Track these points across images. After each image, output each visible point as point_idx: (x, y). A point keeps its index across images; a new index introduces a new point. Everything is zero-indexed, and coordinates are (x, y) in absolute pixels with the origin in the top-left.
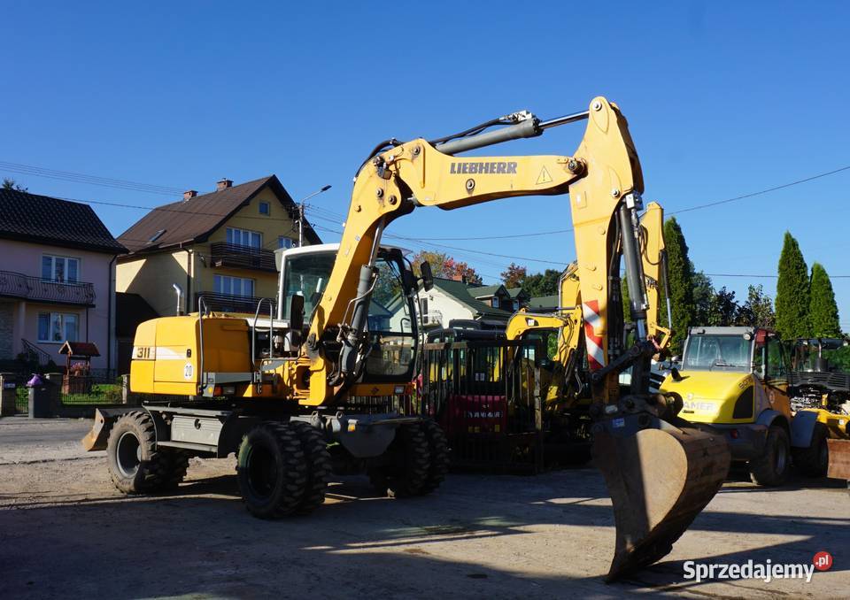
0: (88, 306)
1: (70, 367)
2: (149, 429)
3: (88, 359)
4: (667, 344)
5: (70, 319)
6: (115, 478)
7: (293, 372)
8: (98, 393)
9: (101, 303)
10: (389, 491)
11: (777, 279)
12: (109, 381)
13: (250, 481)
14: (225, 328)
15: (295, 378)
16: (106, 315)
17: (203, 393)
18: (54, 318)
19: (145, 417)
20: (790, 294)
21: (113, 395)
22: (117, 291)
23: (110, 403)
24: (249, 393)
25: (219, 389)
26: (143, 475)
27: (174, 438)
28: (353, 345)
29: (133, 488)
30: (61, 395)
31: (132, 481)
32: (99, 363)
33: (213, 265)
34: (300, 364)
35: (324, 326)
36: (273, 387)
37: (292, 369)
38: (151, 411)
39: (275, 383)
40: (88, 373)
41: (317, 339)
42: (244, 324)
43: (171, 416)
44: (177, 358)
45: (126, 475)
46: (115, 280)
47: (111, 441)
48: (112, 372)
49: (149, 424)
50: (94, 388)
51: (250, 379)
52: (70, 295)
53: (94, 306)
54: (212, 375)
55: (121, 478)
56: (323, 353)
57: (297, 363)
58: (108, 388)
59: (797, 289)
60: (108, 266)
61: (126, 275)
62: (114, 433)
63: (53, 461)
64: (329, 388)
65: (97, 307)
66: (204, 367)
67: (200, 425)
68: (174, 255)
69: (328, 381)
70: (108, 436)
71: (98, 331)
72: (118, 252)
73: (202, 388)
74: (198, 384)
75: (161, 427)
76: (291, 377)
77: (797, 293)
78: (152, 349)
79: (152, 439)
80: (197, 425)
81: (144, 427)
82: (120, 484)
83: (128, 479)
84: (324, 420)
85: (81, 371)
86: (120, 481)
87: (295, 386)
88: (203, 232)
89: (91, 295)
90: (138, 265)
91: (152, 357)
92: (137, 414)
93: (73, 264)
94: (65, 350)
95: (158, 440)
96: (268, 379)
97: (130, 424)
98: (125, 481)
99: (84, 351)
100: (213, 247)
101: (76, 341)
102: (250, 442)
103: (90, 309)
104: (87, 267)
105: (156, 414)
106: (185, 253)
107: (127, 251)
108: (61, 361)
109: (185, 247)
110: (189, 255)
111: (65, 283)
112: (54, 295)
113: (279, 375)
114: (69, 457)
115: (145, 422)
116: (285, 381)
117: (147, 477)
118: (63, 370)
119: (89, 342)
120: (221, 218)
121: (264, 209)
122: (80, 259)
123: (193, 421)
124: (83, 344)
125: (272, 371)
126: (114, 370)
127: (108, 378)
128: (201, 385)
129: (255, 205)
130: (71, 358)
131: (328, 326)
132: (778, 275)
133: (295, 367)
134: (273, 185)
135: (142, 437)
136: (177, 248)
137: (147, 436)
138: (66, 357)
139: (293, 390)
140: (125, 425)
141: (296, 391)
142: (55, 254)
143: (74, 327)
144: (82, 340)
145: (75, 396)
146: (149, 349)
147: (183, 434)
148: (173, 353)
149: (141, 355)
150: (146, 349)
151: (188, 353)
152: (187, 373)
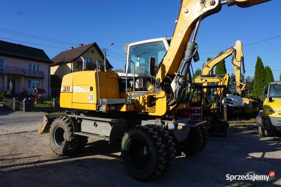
0: (42, 78)
1: (37, 96)
2: (70, 126)
3: (43, 93)
4: (244, 89)
5: (37, 82)
6: (53, 148)
7: (145, 98)
8: (46, 103)
9: (46, 77)
10: (182, 153)
11: (255, 71)
12: (49, 100)
13: (129, 158)
14: (109, 76)
15: (146, 101)
16: (48, 81)
17: (99, 109)
18: (32, 82)
19: (67, 120)
20: (260, 75)
21: (50, 104)
22: (51, 74)
23: (49, 107)
24: (124, 109)
25: (108, 107)
26: (67, 148)
27: (82, 130)
28: (182, 84)
29: (62, 154)
30: (34, 104)
31: (62, 150)
32: (46, 95)
33: (78, 67)
34: (148, 95)
35: (166, 74)
36: (135, 106)
37: (145, 97)
38: (71, 117)
39: (136, 104)
40: (42, 97)
41: (161, 81)
42: (115, 75)
43: (81, 119)
44: (85, 91)
45: (58, 146)
46: (50, 71)
47: (51, 130)
48: (49, 97)
49: (70, 123)
50: (44, 102)
51: (125, 102)
52: (37, 75)
53: (44, 78)
54: (105, 100)
55: (56, 148)
56: (164, 88)
57: (147, 94)
58: (49, 102)
59: (262, 74)
60: (48, 67)
61: (53, 70)
62: (52, 127)
63: (27, 132)
64: (168, 107)
65: (45, 78)
66: (100, 95)
67: (97, 125)
68: (67, 64)
69: (167, 103)
70: (50, 127)
71: (45, 85)
72: (51, 63)
73: (99, 107)
74: (97, 104)
75: (76, 125)
76: (144, 101)
77: (262, 75)
78: (71, 87)
79: (72, 130)
80: (96, 125)
81: (67, 125)
82: (56, 151)
83: (59, 148)
84: (164, 123)
85: (40, 97)
86: (56, 149)
87: (146, 106)
88: (75, 58)
89: (43, 75)
90: (57, 67)
91: (71, 91)
92: (64, 118)
93: (38, 66)
94: (35, 91)
95: (75, 132)
96: (133, 102)
97: (60, 123)
98: (58, 149)
99: (41, 91)
100: (78, 62)
101: (39, 88)
102: (130, 137)
103: (43, 79)
104: (42, 67)
105: (73, 119)
106: (71, 64)
107: (54, 63)
108: (34, 94)
109: (70, 62)
110: (72, 64)
111: (36, 71)
112: (32, 75)
113: (137, 100)
114: (34, 130)
115: (67, 122)
116: (141, 103)
117: (69, 149)
118: (35, 97)
119: (43, 88)
120: (83, 52)
121: (93, 52)
122: (40, 65)
123: (93, 123)
124: (41, 89)
125: (134, 98)
126: (50, 97)
127: (48, 99)
128: (98, 105)
129: (90, 51)
130: (37, 93)
131: (167, 75)
132: (255, 69)
133: (146, 96)
134: (95, 45)
135: (66, 129)
136: (68, 62)
137: (69, 129)
138: (36, 93)
139: (145, 107)
140: (58, 123)
141: (147, 108)
142: (32, 63)
143: (39, 84)
144: (41, 88)
145: (38, 104)
146: (69, 87)
147: (87, 129)
148: (82, 89)
149: (65, 90)
150: (67, 87)
151: (91, 89)
152: (91, 99)
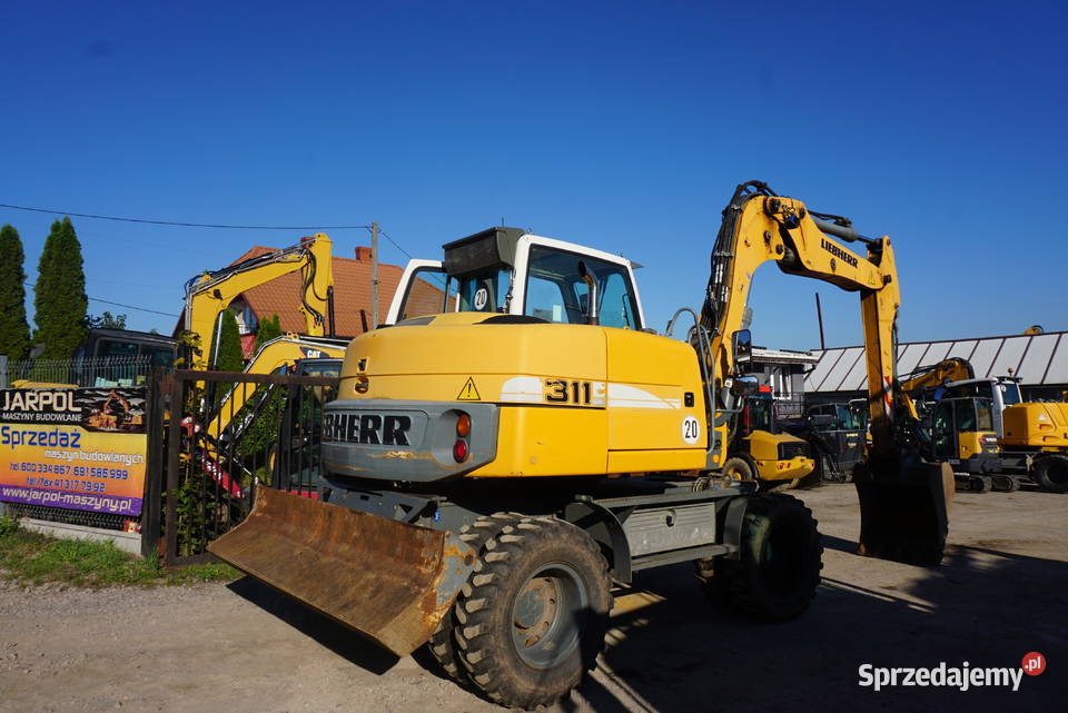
44: (666, 406)
67: (671, 519)
78: (595, 387)
91: (597, 402)
123: (662, 514)
146: (587, 386)
147: (645, 542)
148: (654, 398)
149: (561, 395)
150: (576, 385)
151: (686, 399)
152: (690, 434)
